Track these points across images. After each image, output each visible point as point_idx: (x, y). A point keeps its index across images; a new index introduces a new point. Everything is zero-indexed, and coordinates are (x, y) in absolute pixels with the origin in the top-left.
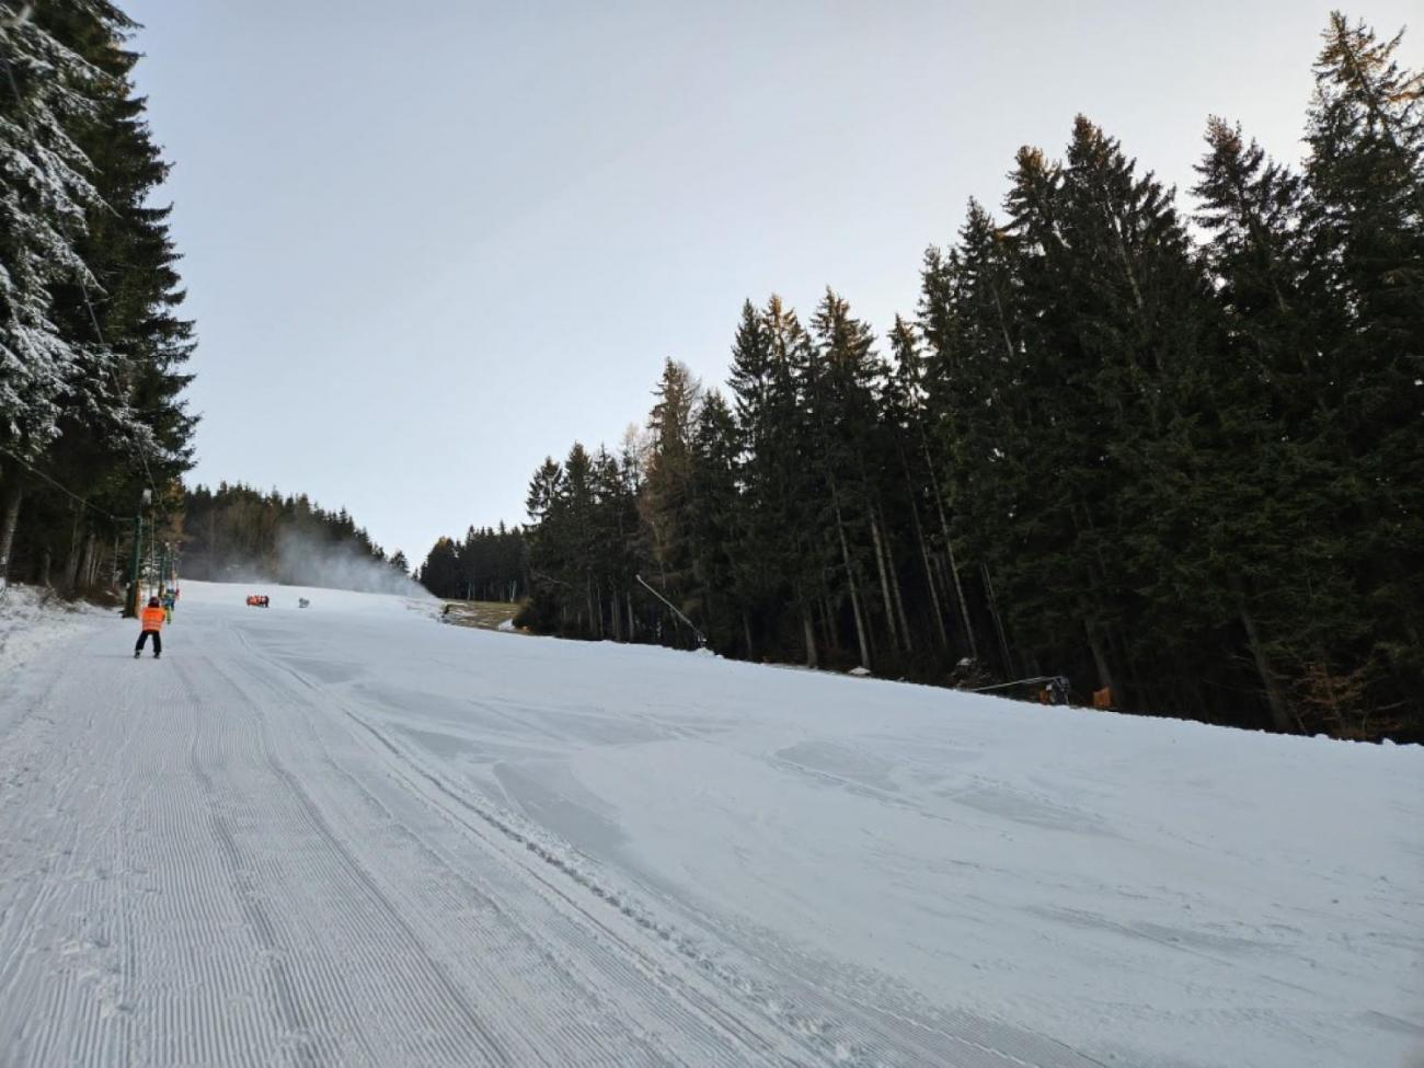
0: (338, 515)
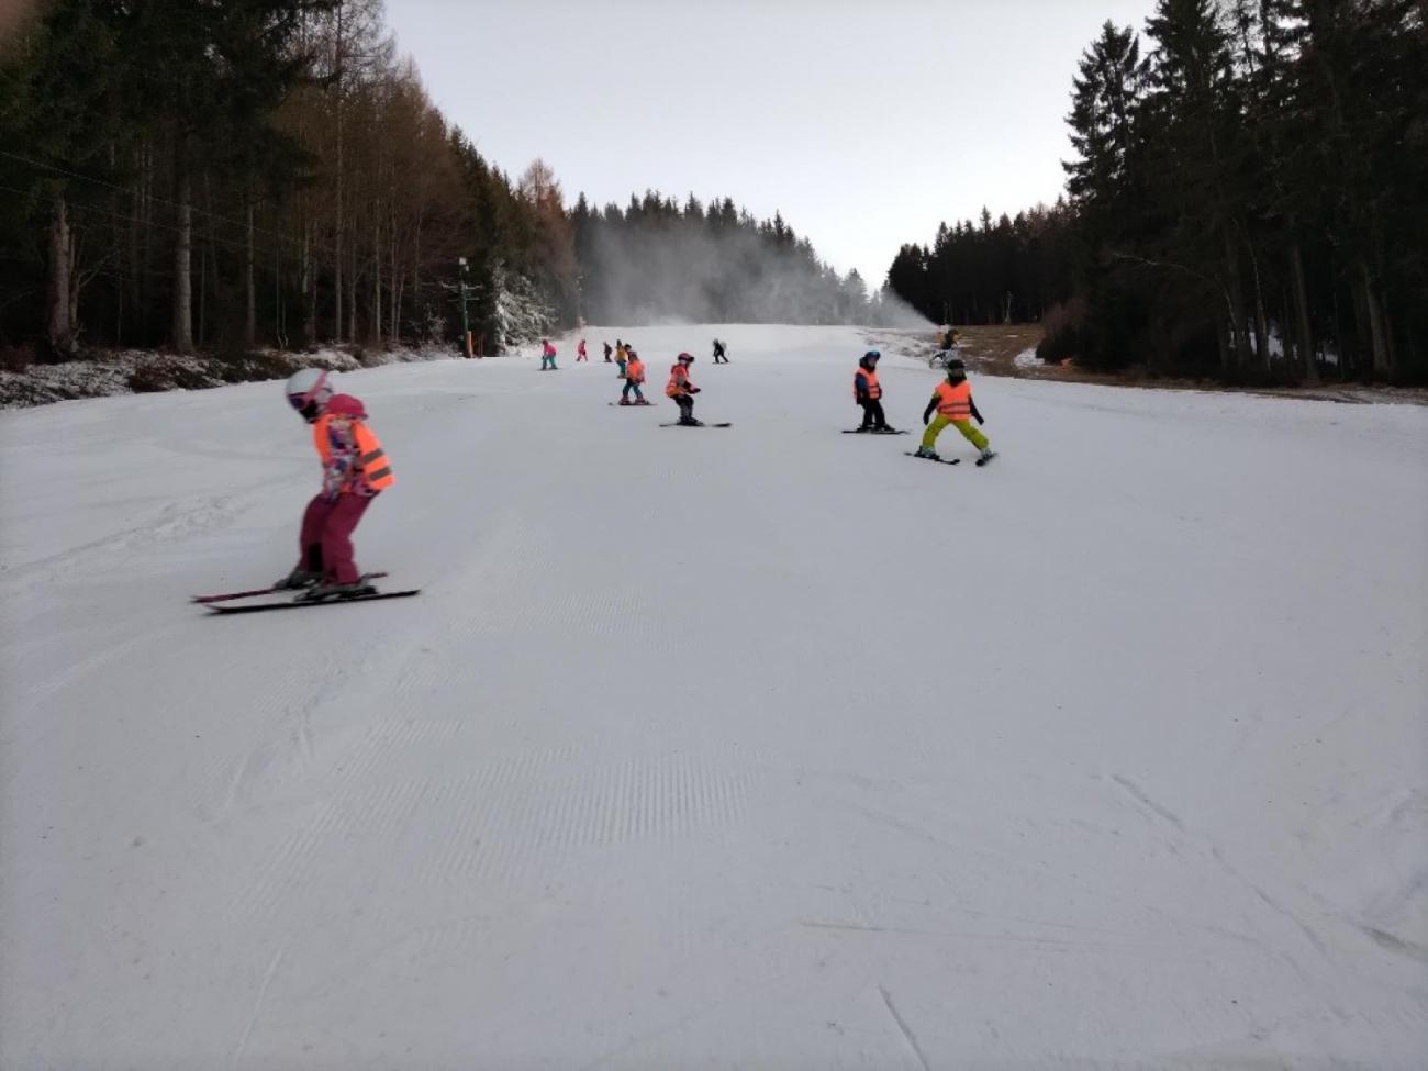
0: (773, 225)
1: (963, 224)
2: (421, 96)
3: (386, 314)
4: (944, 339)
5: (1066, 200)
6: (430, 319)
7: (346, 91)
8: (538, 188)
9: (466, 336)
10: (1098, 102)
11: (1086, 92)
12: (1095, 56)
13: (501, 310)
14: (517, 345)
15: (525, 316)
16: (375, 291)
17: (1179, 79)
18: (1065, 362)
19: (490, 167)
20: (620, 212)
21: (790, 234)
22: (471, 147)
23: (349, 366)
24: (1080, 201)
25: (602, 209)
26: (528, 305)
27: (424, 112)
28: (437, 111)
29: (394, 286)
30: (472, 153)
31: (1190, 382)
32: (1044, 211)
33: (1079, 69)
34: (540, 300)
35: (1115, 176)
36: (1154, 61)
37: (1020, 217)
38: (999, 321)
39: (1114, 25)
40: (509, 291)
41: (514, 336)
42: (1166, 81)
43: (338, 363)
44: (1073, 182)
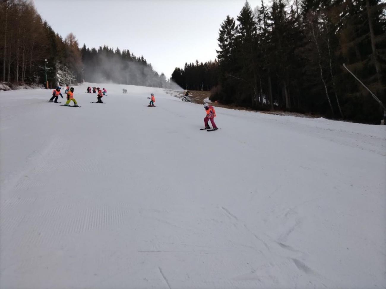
0: (141, 59)
1: (191, 64)
2: (34, 10)
3: (20, 74)
4: (186, 94)
5: (217, 60)
6: (35, 76)
7: (9, 5)
8: (71, 41)
9: (46, 83)
10: (225, 36)
11: (222, 33)
12: (225, 24)
13: (58, 75)
14: (63, 86)
15: (66, 78)
16: (16, 67)
17: (244, 32)
18: (216, 102)
19: (56, 33)
20: (96, 50)
21: (145, 62)
22: (50, 27)
23: (7, 89)
24: (220, 61)
25: (90, 49)
26: (67, 75)
27: (35, 15)
28: (39, 15)
29: (23, 66)
30: (50, 29)
31: (245, 108)
32: (212, 63)
33: (221, 27)
34: (71, 74)
35: (228, 55)
36: (239, 27)
37: (206, 64)
38: (200, 90)
39: (230, 16)
40: (61, 70)
41: (62, 84)
42: (241, 33)
43: (3, 88)
44: (218, 55)
